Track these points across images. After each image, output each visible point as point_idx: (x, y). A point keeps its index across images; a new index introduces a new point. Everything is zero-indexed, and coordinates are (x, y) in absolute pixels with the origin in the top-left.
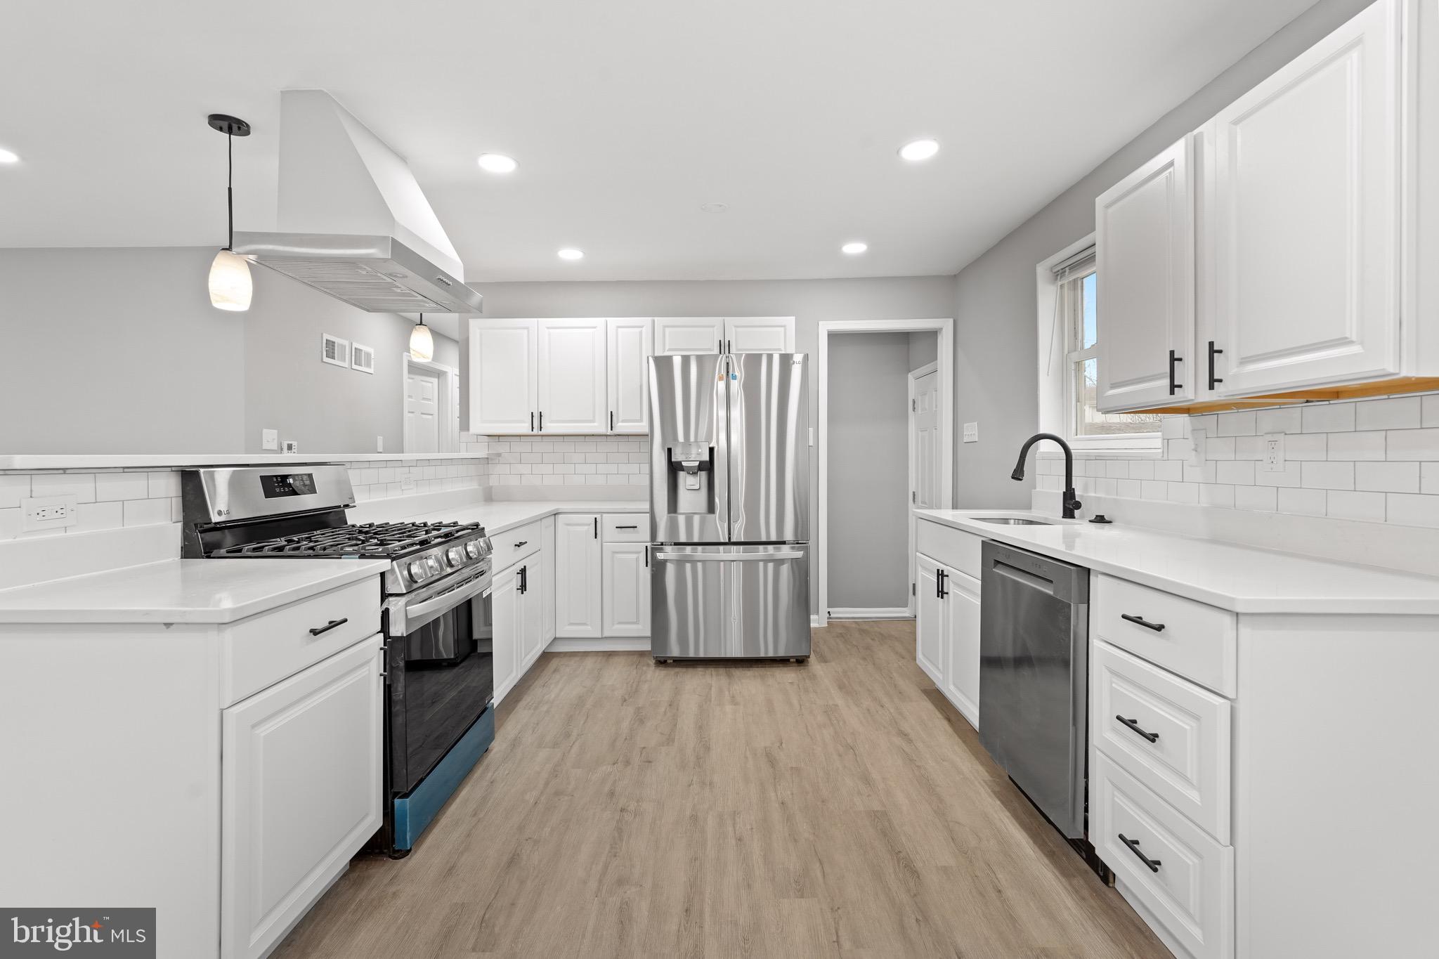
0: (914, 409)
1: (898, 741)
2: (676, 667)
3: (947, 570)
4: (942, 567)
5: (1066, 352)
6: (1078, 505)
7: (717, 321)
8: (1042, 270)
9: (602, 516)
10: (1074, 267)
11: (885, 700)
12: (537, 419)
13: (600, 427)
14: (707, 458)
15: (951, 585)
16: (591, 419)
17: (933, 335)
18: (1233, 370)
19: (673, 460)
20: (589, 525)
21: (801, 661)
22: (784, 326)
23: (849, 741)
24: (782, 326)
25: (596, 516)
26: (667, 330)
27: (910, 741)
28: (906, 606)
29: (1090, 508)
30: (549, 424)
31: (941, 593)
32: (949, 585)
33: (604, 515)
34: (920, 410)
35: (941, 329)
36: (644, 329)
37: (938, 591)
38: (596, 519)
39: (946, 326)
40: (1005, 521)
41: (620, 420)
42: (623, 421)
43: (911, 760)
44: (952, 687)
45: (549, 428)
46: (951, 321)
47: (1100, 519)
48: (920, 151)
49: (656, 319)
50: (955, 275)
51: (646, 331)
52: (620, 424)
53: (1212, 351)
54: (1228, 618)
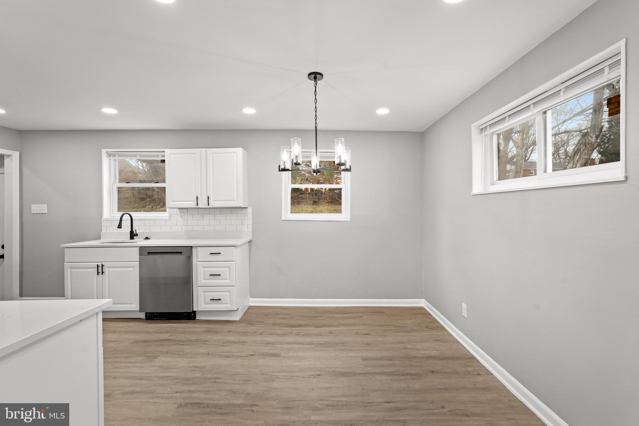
6: (136, 235)
8: (104, 151)
15: (108, 269)
18: (212, 202)
31: (102, 273)
32: (106, 270)
37: (98, 273)
46: (18, 153)
47: (147, 238)
50: (20, 131)
53: (208, 198)
54: (234, 247)
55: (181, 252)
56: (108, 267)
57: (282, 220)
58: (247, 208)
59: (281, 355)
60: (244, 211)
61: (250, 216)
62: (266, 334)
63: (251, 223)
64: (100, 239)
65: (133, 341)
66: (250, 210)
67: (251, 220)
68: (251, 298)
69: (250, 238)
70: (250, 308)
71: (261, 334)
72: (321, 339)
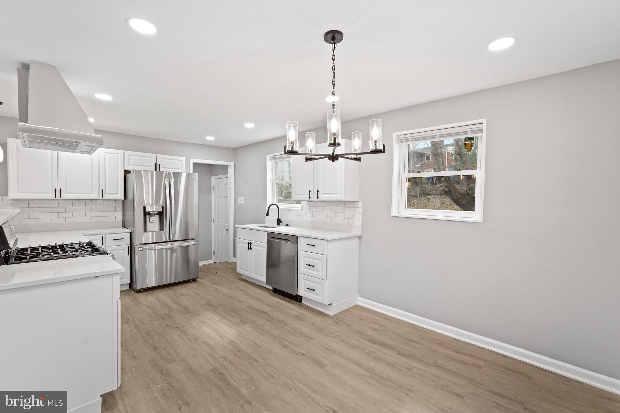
0: (214, 190)
1: (242, 292)
2: (145, 292)
3: (252, 242)
4: (249, 242)
5: (274, 180)
6: (281, 222)
7: (154, 155)
8: (268, 157)
9: (105, 235)
10: (277, 158)
11: (231, 284)
12: (58, 192)
13: (96, 195)
14: (161, 210)
15: (253, 246)
16: (91, 192)
17: (227, 167)
18: (321, 196)
19: (146, 211)
20: (98, 240)
21: (194, 280)
22: (181, 160)
23: (229, 295)
24: (180, 160)
25: (103, 236)
26: (131, 157)
27: (245, 291)
28: (211, 259)
29: (284, 223)
30: (65, 195)
31: (250, 248)
32: (252, 246)
33: (106, 235)
34: (217, 190)
35: (230, 165)
36: (119, 155)
37: (249, 248)
38: (103, 237)
39: (232, 164)
40: (261, 227)
41: (107, 193)
42: (108, 194)
43: (248, 295)
44: (254, 274)
45: (65, 196)
46: (233, 163)
47: (287, 225)
48: (249, 125)
49: (125, 151)
50: (235, 148)
51: (120, 156)
52: (106, 195)
53: (318, 192)
54: (326, 242)
55: (289, 240)
56: (254, 245)
57: (392, 216)
58: (358, 201)
59: (326, 368)
60: (355, 204)
61: (361, 210)
62: (339, 340)
63: (361, 218)
64: (265, 223)
65: (248, 306)
66: (360, 204)
67: (361, 215)
68: (359, 296)
69: (359, 233)
70: (357, 307)
71: (334, 337)
72: (387, 372)
